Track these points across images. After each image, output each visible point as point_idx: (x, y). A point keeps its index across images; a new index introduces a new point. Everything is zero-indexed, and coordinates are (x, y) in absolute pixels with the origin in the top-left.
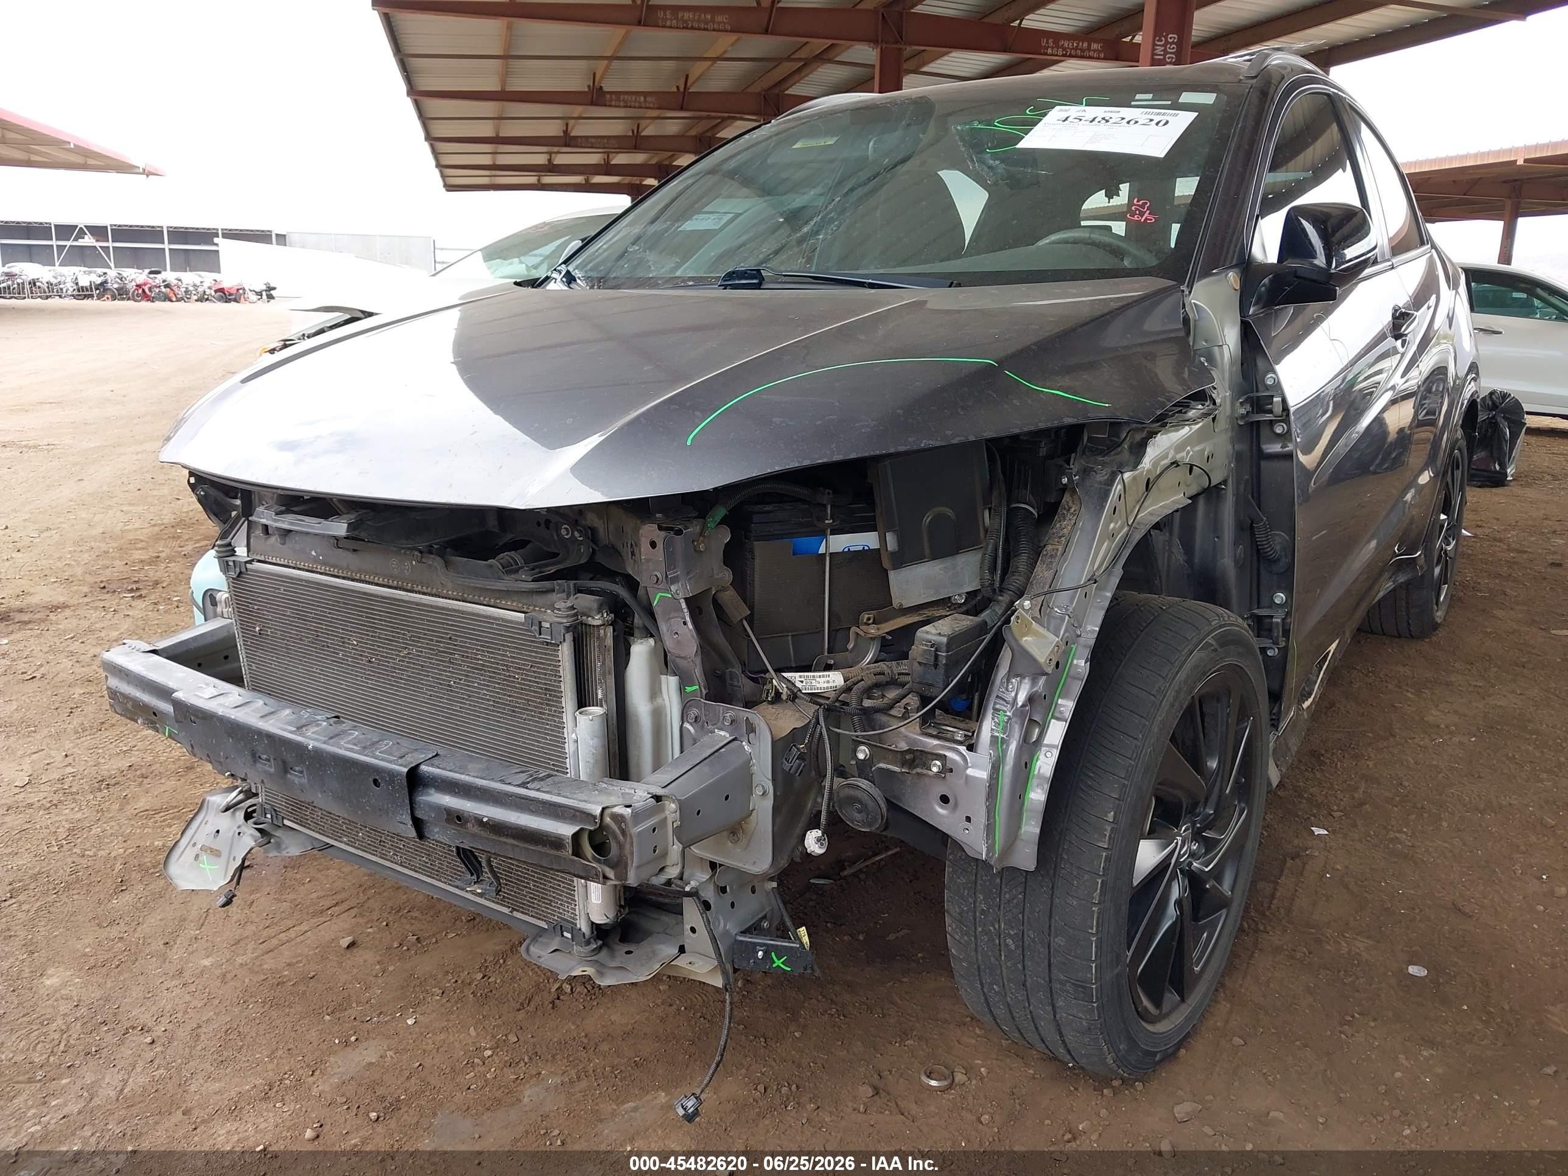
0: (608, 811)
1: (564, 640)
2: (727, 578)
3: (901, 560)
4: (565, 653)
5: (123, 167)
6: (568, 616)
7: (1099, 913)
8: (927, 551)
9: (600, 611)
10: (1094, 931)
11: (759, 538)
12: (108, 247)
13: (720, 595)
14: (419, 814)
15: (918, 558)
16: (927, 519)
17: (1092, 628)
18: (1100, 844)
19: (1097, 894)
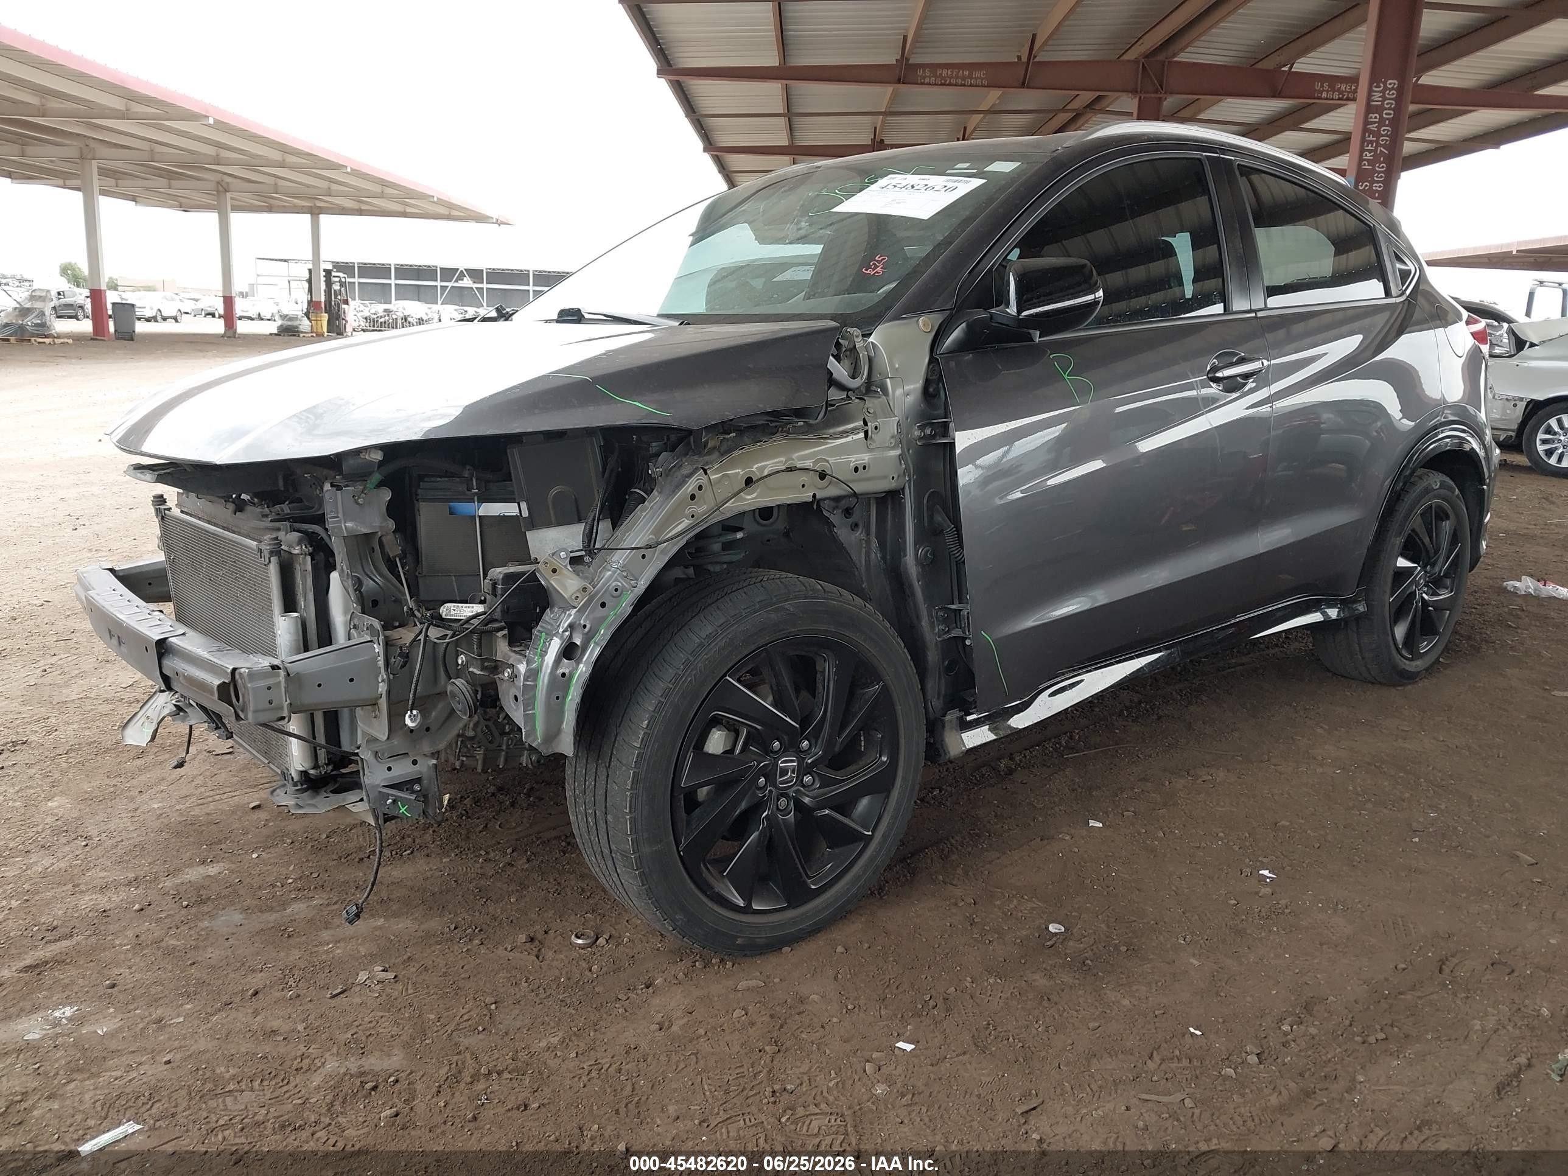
0: (237, 671)
1: (270, 561)
2: (390, 526)
3: (534, 523)
4: (273, 571)
5: (481, 218)
6: (270, 544)
7: (631, 798)
8: (553, 519)
9: (299, 543)
10: (628, 811)
11: (425, 500)
12: (483, 289)
13: (384, 539)
14: (166, 672)
15: (548, 524)
16: (554, 492)
17: (643, 584)
18: (635, 744)
19: (629, 782)
